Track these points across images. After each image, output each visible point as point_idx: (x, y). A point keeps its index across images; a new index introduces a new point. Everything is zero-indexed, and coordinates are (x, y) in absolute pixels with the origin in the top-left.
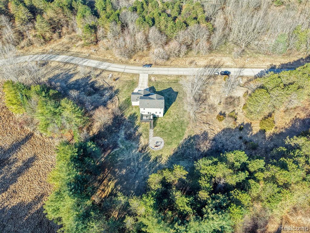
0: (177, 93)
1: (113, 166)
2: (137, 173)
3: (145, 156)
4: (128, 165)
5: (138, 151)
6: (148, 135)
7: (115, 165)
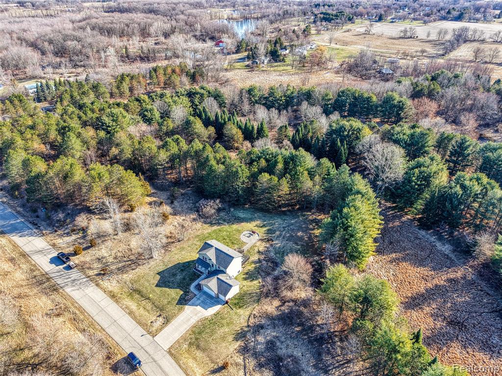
0: (159, 274)
1: (307, 244)
2: (288, 226)
3: (271, 234)
4: (293, 236)
5: (274, 242)
6: (251, 248)
7: (305, 244)
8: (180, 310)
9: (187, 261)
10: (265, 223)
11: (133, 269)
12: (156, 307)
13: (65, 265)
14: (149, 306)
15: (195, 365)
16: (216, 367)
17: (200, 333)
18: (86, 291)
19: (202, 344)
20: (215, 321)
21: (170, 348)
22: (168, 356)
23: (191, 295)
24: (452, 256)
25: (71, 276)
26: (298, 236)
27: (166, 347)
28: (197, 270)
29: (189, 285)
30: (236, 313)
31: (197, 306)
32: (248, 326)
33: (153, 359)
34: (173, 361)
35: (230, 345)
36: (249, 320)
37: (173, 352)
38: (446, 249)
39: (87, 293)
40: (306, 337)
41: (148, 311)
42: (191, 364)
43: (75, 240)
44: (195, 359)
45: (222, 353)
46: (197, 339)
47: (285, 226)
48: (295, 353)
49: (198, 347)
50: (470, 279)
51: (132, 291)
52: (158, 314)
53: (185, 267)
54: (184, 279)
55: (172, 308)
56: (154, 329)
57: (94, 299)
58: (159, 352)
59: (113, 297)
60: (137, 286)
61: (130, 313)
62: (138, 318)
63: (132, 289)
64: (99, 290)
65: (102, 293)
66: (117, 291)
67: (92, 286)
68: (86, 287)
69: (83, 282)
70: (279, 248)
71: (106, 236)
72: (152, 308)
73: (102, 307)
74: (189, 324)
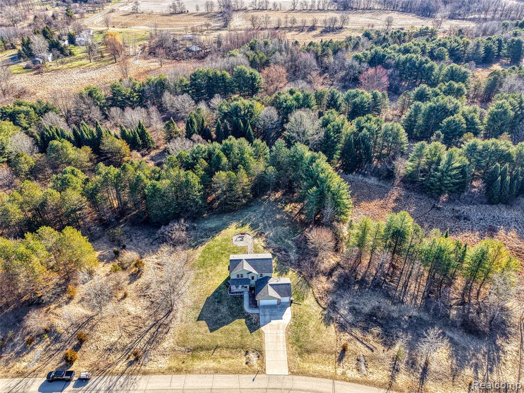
0: (199, 319)
1: (291, 222)
2: (263, 214)
3: (256, 228)
4: (275, 221)
5: (266, 234)
7: (289, 223)
8: (260, 335)
9: (212, 292)
10: (241, 221)
11: (166, 333)
12: (234, 348)
13: (72, 383)
14: (226, 353)
15: (322, 367)
16: (338, 355)
17: (298, 341)
18: (139, 388)
19: (309, 347)
20: (298, 323)
21: (289, 371)
22: (296, 377)
23: (254, 316)
24: (381, 184)
25: (98, 388)
26: (278, 219)
27: (286, 371)
28: (233, 293)
29: (242, 309)
30: (305, 305)
31: (270, 322)
32: (324, 309)
33: (287, 389)
34: (304, 377)
35: (329, 332)
36: (319, 304)
37: (295, 371)
38: (373, 181)
39: (144, 388)
40: (367, 289)
41: (230, 357)
42: (318, 368)
43: (47, 350)
44: (316, 362)
45: (330, 341)
46: (300, 347)
47: (260, 215)
48: (373, 304)
49: (309, 352)
50: (403, 194)
51: (191, 353)
52: (243, 353)
53: (218, 297)
54: (231, 308)
55: (251, 339)
56: (256, 367)
57: (160, 388)
58: (284, 381)
59: (178, 371)
60: (191, 345)
61: (216, 371)
62: (230, 369)
63: (189, 350)
64: (153, 377)
65: (162, 376)
66: (174, 364)
67: (140, 379)
68: (134, 384)
69: (124, 383)
70: (274, 236)
71: (88, 321)
72: (231, 352)
73: (180, 388)
74: (281, 340)
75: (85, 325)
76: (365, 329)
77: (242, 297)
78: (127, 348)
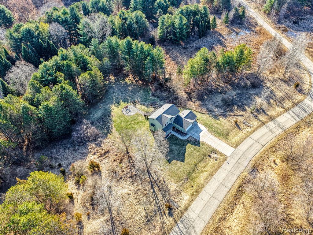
0: (169, 162)
3: (128, 101)
5: (136, 100)
7: (139, 88)
8: (204, 144)
10: (114, 102)
11: (165, 183)
12: (203, 159)
14: (202, 164)
15: (239, 136)
16: (237, 127)
17: (219, 134)
19: (225, 132)
20: (209, 127)
21: (233, 147)
22: (239, 147)
23: (191, 139)
26: (132, 90)
27: (234, 149)
28: (167, 137)
29: (181, 140)
30: (201, 118)
31: (200, 135)
32: (209, 114)
33: (243, 155)
34: (240, 145)
35: (222, 121)
36: (204, 114)
37: (235, 145)
41: (206, 164)
42: (239, 138)
44: (234, 136)
46: (223, 135)
47: (120, 93)
48: (220, 99)
49: (227, 135)
51: (189, 179)
52: (208, 157)
55: (203, 149)
56: (222, 158)
57: (202, 207)
58: (237, 152)
59: (198, 192)
60: (185, 176)
61: (212, 175)
62: (215, 169)
63: (187, 179)
64: (192, 206)
65: (194, 202)
66: (190, 192)
67: (188, 214)
68: (190, 220)
69: (184, 225)
70: (141, 99)
71: (112, 222)
72: (204, 162)
73: (210, 197)
74: (214, 139)
75: (114, 226)
76: (232, 110)
77: (173, 135)
78: (157, 210)
